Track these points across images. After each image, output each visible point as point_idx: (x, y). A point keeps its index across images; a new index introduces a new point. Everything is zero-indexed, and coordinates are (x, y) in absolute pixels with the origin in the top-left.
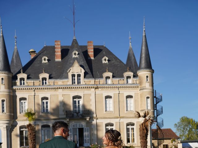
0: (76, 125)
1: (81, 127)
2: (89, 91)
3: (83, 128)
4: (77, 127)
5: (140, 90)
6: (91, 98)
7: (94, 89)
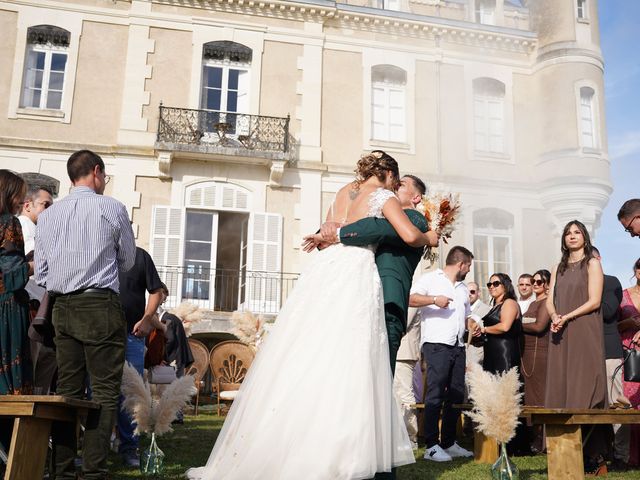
0: (211, 193)
1: (234, 209)
2: (294, 31)
3: (246, 216)
4: (213, 203)
5: (541, 58)
6: (301, 63)
7: (319, 25)
